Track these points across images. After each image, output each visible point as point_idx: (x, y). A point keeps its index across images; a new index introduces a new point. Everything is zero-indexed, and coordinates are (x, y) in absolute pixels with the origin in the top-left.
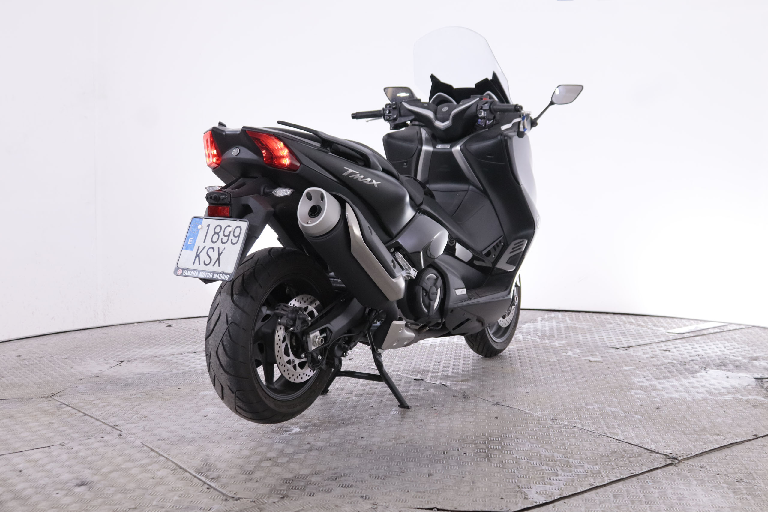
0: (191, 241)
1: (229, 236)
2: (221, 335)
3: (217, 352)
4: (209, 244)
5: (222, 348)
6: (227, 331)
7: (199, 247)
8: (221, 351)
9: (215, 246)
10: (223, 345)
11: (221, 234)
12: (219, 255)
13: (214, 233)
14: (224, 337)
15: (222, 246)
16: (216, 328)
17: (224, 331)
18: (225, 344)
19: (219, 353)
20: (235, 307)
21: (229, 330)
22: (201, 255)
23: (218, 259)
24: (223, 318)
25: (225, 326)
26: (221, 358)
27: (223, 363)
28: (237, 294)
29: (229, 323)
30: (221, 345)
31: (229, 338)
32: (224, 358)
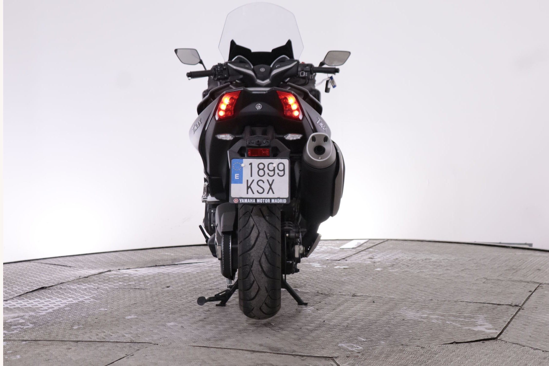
0: (238, 176)
1: (274, 170)
2: (263, 247)
3: (260, 261)
4: (256, 178)
5: (265, 257)
6: (268, 244)
7: (247, 181)
8: (263, 260)
9: (265, 178)
10: (266, 255)
11: (266, 169)
12: (271, 185)
13: (258, 169)
14: (266, 249)
15: (271, 179)
16: (257, 243)
17: (266, 244)
18: (267, 254)
19: (261, 262)
20: (270, 226)
21: (269, 243)
22: (251, 186)
23: (271, 188)
24: (262, 235)
25: (266, 241)
26: (263, 265)
27: (265, 270)
28: (268, 216)
29: (268, 238)
30: (264, 255)
31: (270, 249)
32: (265, 265)
